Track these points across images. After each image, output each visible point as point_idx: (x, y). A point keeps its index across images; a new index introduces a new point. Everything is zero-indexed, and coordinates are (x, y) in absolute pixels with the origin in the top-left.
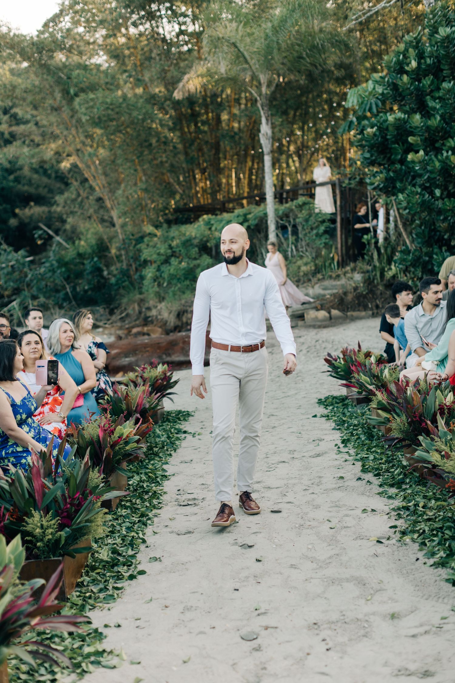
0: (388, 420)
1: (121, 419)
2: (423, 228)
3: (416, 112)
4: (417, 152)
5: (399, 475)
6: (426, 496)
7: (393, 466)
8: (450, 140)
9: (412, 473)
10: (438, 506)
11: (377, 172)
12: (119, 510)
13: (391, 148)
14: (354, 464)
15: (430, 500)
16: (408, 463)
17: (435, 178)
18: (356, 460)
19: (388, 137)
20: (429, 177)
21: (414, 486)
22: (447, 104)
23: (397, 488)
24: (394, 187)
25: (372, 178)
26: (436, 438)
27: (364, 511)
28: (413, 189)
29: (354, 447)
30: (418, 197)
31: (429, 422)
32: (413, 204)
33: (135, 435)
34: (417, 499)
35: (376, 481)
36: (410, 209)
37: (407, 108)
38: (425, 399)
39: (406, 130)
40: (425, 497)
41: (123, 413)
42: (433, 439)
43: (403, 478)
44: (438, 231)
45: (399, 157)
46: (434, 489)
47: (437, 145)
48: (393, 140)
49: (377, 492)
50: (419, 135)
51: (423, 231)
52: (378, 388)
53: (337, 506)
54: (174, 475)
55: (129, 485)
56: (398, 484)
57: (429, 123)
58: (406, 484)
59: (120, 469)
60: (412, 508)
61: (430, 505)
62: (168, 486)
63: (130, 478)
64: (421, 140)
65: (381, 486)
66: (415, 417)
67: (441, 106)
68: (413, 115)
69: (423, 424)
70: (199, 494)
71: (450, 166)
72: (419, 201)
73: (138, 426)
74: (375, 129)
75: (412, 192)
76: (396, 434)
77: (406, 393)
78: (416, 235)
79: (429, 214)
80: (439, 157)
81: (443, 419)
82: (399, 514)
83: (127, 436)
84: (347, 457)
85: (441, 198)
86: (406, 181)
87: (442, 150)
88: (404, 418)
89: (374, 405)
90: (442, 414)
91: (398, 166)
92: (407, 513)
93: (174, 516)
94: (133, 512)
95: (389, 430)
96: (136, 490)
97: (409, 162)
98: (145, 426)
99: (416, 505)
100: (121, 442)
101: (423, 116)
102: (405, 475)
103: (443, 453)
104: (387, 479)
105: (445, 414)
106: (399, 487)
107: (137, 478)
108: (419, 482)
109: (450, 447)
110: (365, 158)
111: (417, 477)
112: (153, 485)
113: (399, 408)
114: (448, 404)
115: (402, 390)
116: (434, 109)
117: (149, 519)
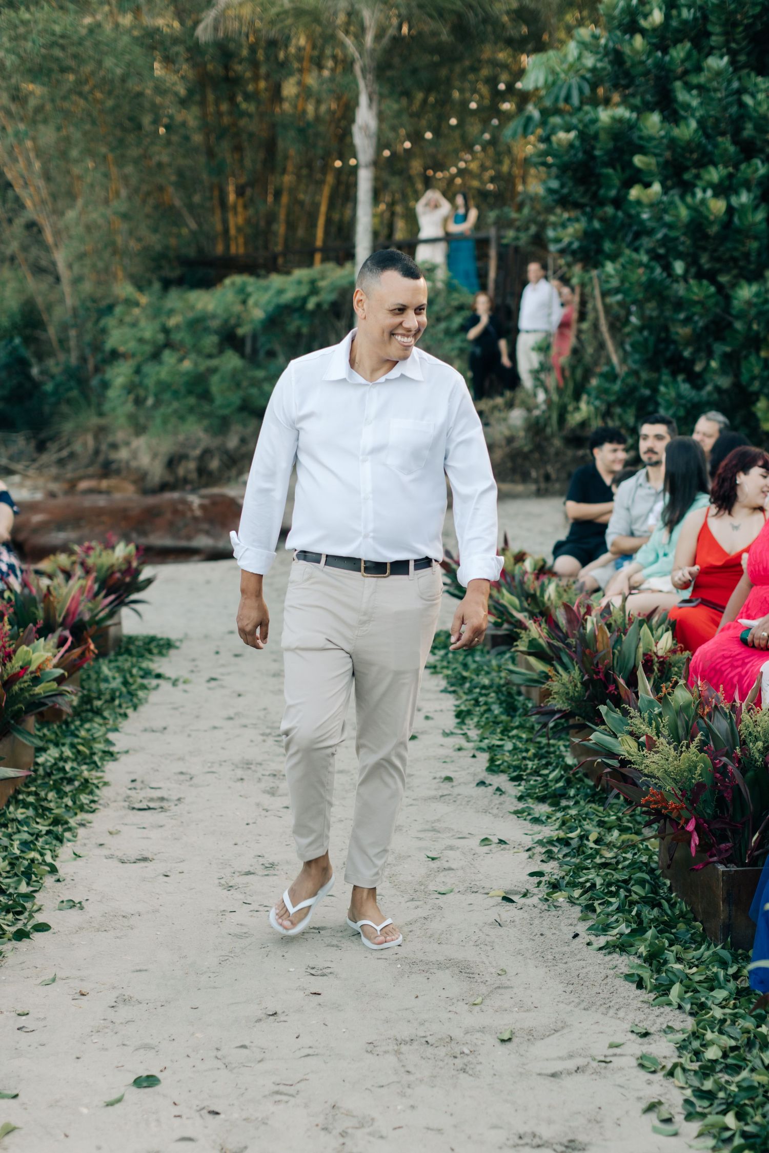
0: (547, 677)
1: (30, 633)
2: (646, 333)
3: (652, 110)
4: (647, 185)
5: (557, 781)
6: (604, 822)
7: (548, 764)
8: (712, 169)
9: (581, 780)
10: (623, 842)
11: (569, 219)
12: (12, 808)
13: (599, 175)
14: (474, 756)
15: (610, 829)
16: (575, 761)
17: (677, 239)
18: (481, 749)
19: (597, 153)
20: (665, 236)
21: (582, 803)
22: (712, 99)
23: (551, 805)
24: (599, 251)
25: (560, 229)
26: (632, 710)
27: (485, 841)
28: (635, 256)
29: (478, 725)
30: (641, 271)
31: (621, 681)
32: (631, 284)
33: (55, 667)
34: (586, 827)
35: (514, 790)
36: (626, 293)
37: (637, 101)
38: (619, 641)
39: (630, 143)
40: (601, 824)
41: (35, 623)
42: (626, 713)
43: (564, 788)
44: (674, 342)
45: (613, 193)
46: (619, 810)
47: (687, 176)
48: (606, 158)
49: (513, 809)
50: (655, 155)
51: (646, 340)
52: (532, 616)
53: (434, 830)
54: (127, 752)
55: (37, 764)
56: (554, 798)
57: (676, 132)
58: (569, 798)
59: (19, 732)
60: (575, 843)
61: (609, 839)
62: (112, 771)
63: (41, 750)
64: (658, 164)
65: (520, 798)
66: (597, 673)
67: (701, 104)
68: (648, 114)
69: (612, 688)
70: (171, 790)
71: (707, 218)
72: (644, 279)
73: (63, 650)
74: (572, 135)
75: (632, 262)
76: (558, 703)
77: (585, 628)
78: (632, 346)
79: (661, 307)
80: (689, 199)
81: (649, 679)
82: (549, 852)
83: (39, 668)
84: (462, 742)
85: (685, 277)
86: (623, 239)
87: (695, 186)
88: (576, 673)
89: (522, 646)
90: (648, 669)
91: (610, 210)
92: (566, 850)
93: (118, 828)
94: (38, 815)
95: (547, 694)
96: (49, 775)
97: (630, 202)
98: (77, 651)
99: (584, 837)
100: (26, 678)
101: (665, 119)
102: (569, 782)
103: (643, 739)
104: (534, 787)
105: (652, 671)
106: (555, 804)
107: (53, 752)
108: (593, 796)
109: (657, 728)
110: (550, 191)
111: (589, 787)
112: (84, 767)
113: (568, 655)
114: (660, 653)
115: (576, 621)
116: (687, 107)
117: (69, 829)
